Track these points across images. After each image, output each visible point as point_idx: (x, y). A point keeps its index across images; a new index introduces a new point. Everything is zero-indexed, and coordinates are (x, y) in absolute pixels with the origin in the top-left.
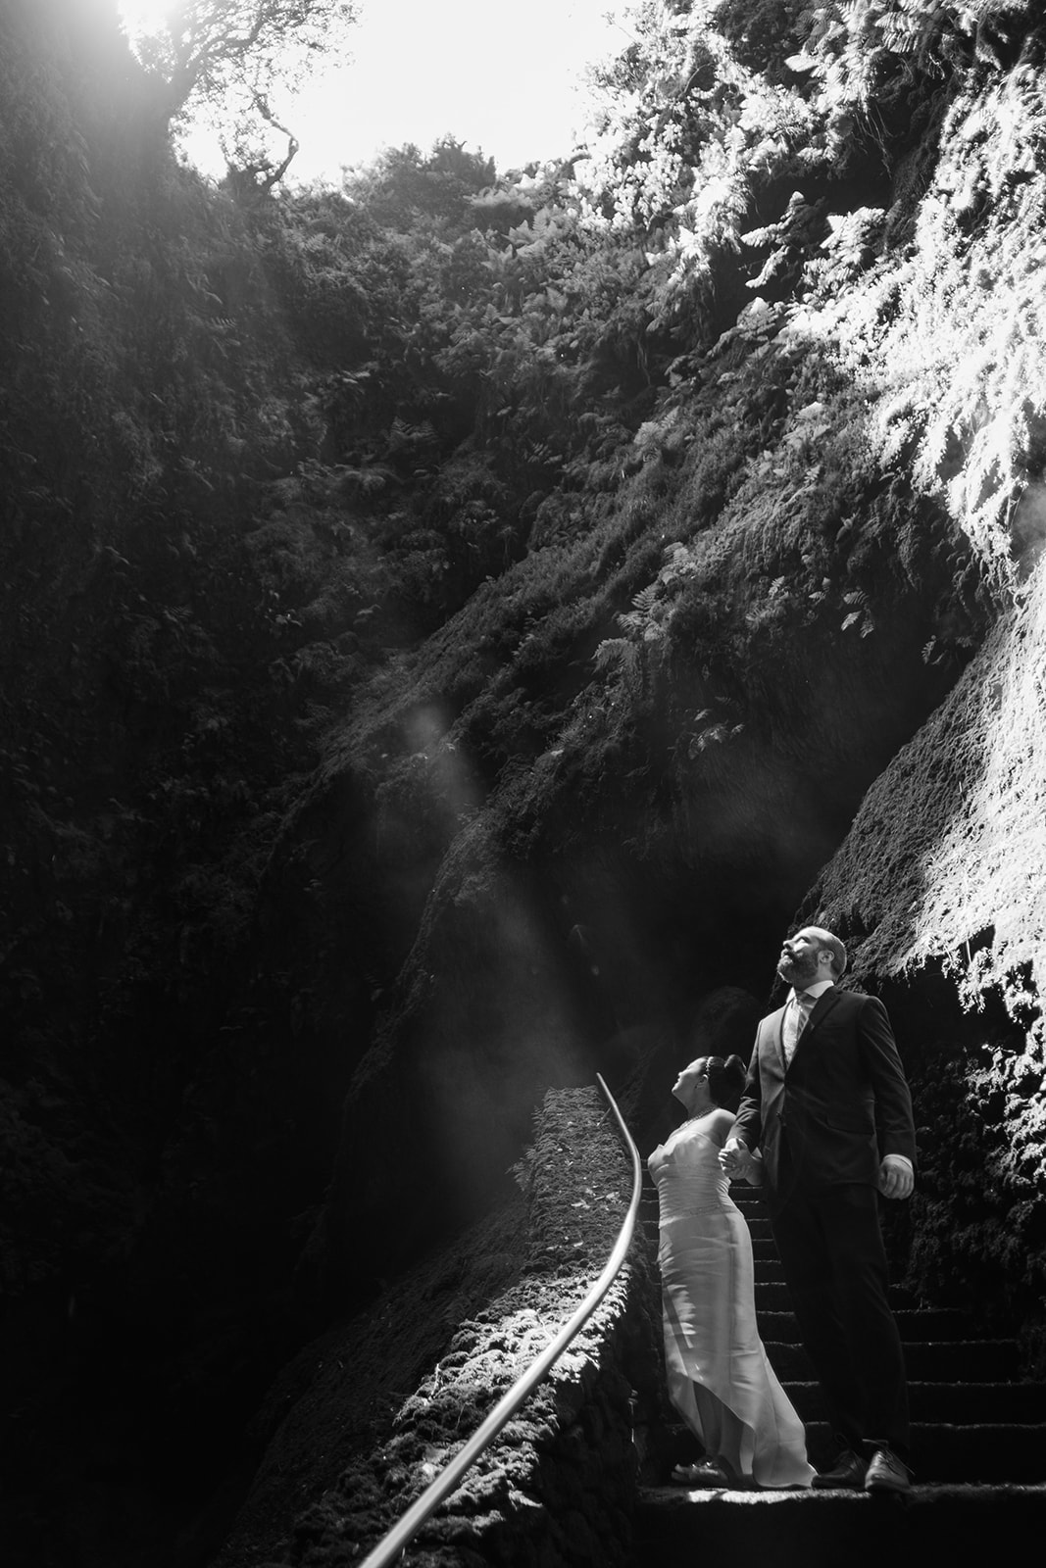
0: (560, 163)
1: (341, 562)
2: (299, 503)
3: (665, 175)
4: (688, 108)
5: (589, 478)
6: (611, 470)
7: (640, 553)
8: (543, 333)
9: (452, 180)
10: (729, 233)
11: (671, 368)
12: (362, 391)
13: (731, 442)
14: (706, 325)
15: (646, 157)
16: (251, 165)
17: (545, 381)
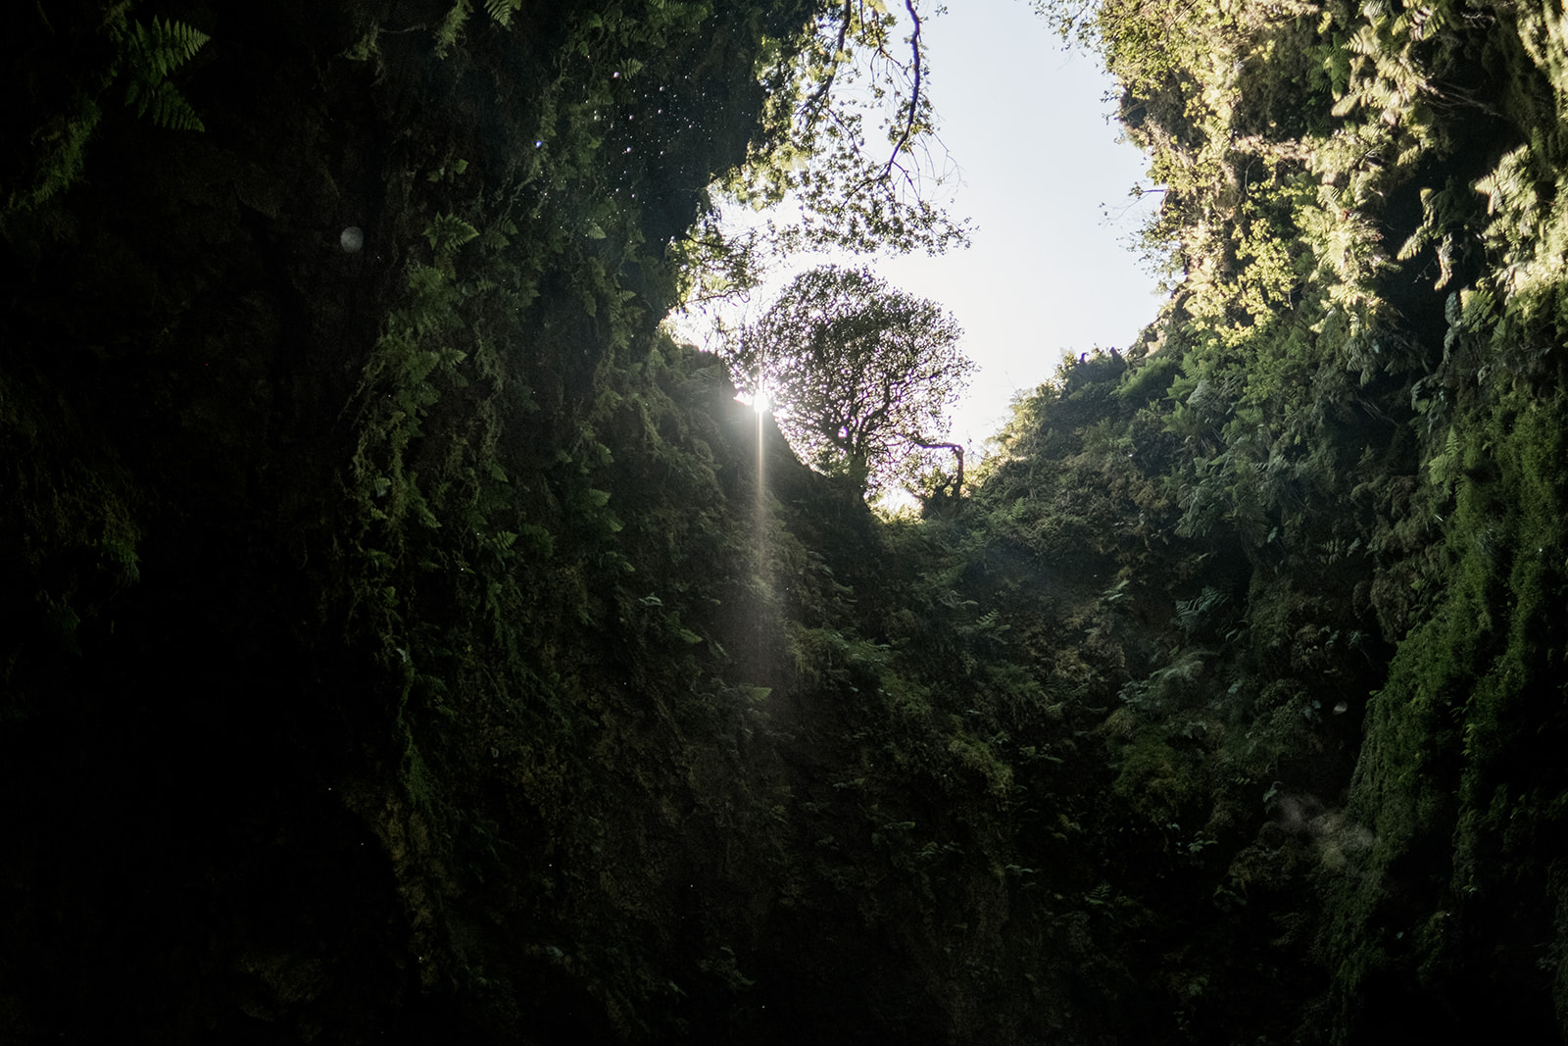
0: (1169, 313)
1: (1213, 760)
2: (1140, 728)
3: (1276, 261)
4: (1255, 202)
5: (1404, 542)
6: (1421, 521)
7: (1527, 579)
8: (1259, 449)
9: (1092, 388)
10: (1377, 261)
11: (1414, 400)
12: (1131, 598)
13: (1541, 423)
14: (1415, 344)
15: (1250, 259)
16: (937, 487)
17: (1292, 489)
